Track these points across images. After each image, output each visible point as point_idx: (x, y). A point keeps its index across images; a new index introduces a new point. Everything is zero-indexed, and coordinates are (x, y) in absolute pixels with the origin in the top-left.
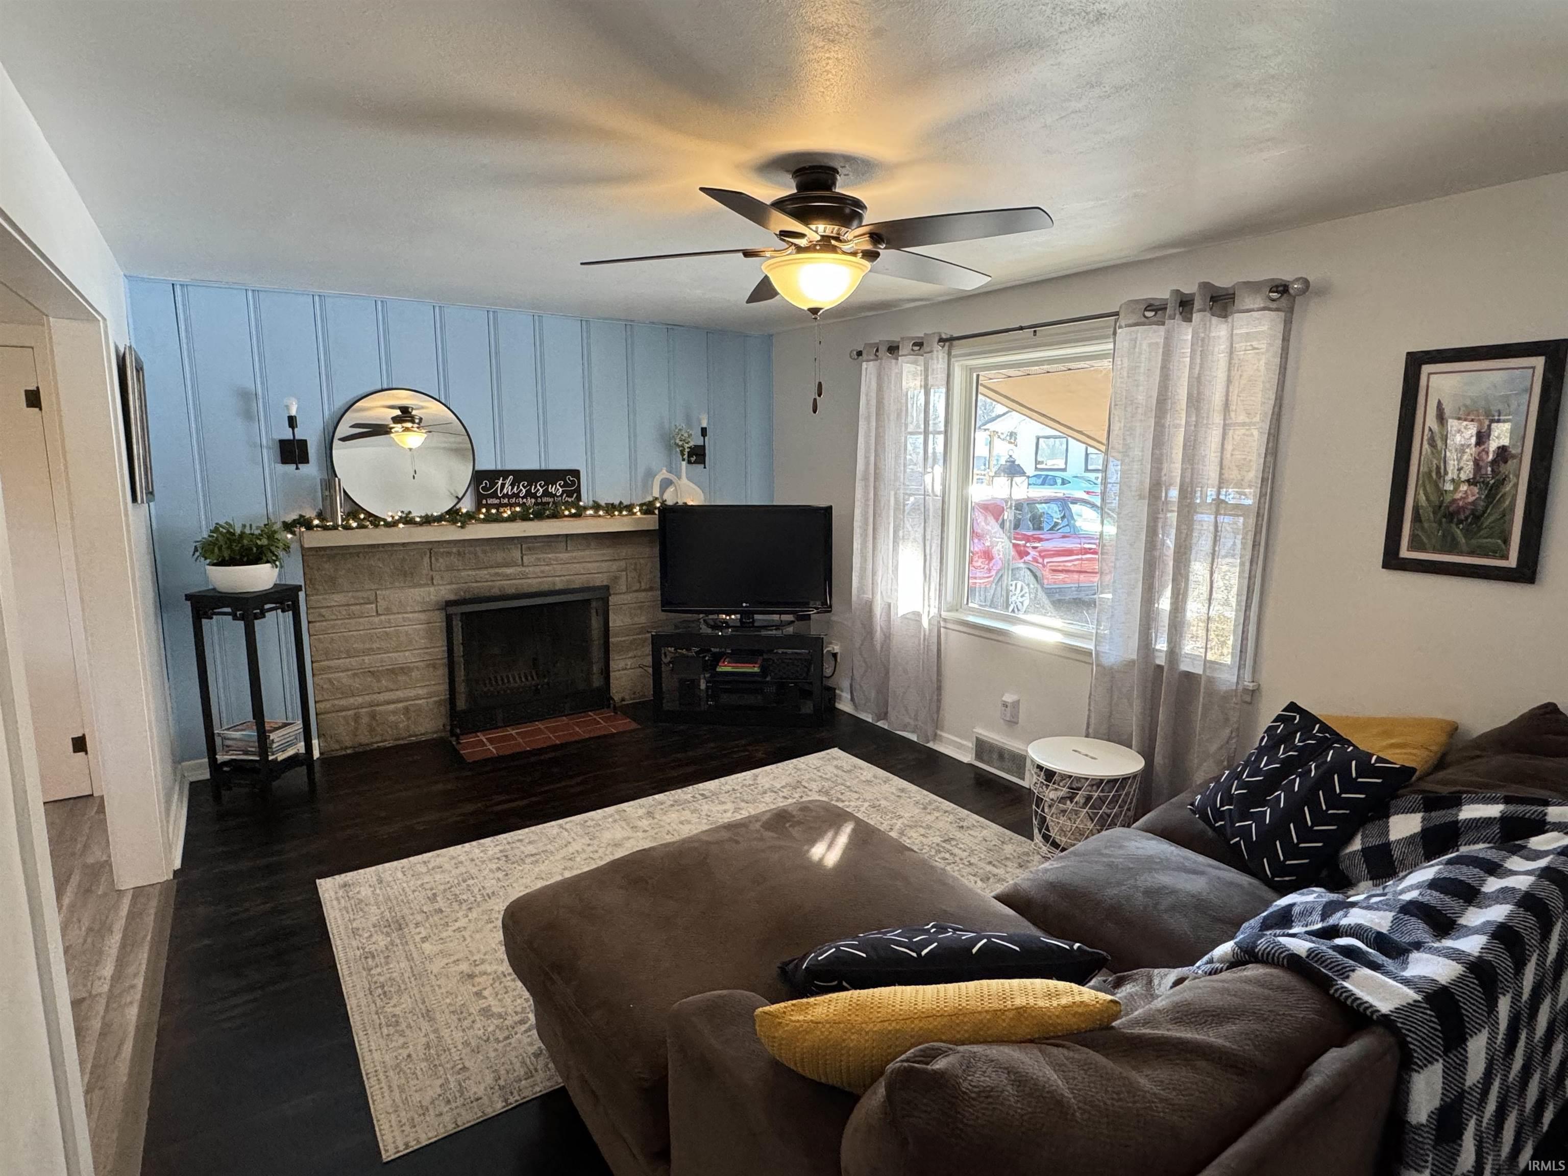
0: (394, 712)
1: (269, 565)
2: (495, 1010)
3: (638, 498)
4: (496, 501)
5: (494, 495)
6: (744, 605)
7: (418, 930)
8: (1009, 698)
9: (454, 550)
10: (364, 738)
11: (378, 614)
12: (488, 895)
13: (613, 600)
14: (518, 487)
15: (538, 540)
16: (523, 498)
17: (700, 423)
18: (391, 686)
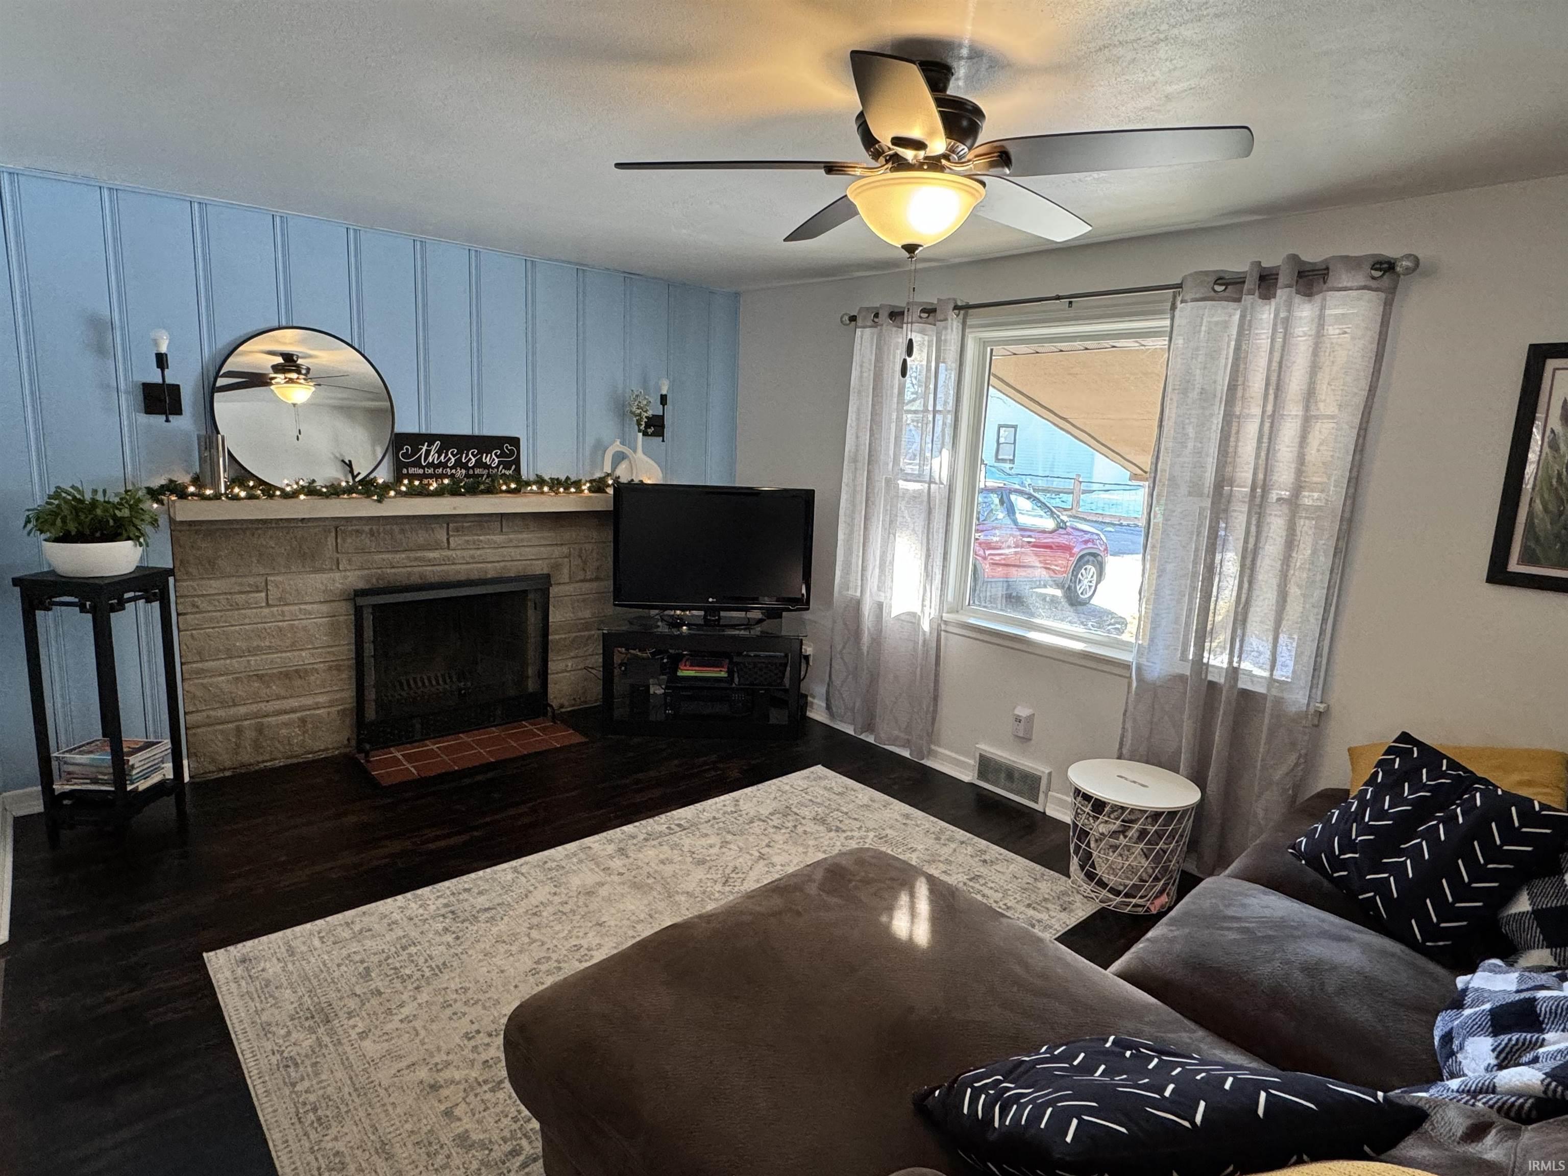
0: (286, 724)
1: (130, 543)
2: (474, 1137)
3: (586, 473)
4: (421, 471)
5: (417, 464)
6: (710, 600)
7: (352, 1022)
8: (1023, 711)
9: (367, 528)
10: (247, 756)
11: (268, 605)
12: (438, 966)
13: (554, 591)
14: (446, 455)
15: (468, 519)
16: (451, 468)
17: (660, 389)
18: (283, 693)
